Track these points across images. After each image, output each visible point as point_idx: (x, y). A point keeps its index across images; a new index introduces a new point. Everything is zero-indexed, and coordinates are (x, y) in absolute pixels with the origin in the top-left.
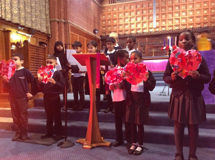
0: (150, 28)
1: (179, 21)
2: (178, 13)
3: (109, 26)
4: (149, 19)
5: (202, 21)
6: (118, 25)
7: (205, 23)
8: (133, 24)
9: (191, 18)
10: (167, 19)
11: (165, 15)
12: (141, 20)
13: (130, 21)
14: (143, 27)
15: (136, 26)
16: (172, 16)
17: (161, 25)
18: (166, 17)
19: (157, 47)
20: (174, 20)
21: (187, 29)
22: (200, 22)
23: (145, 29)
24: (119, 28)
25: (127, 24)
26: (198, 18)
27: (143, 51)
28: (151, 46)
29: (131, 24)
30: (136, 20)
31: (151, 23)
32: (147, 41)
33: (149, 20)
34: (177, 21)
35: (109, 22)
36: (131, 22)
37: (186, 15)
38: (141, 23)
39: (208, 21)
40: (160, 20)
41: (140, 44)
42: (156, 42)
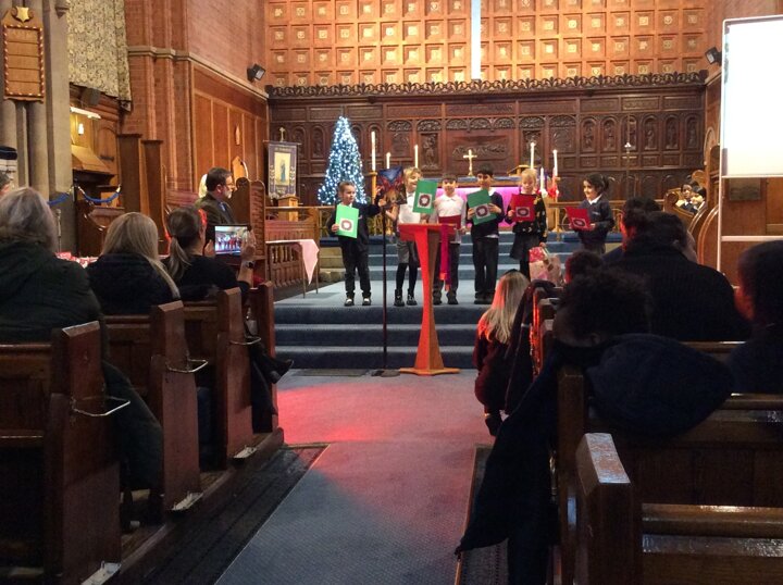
0: (454, 69)
1: (556, 47)
2: (551, 19)
3: (299, 50)
4: (450, 33)
5: (633, 52)
6: (334, 49)
7: (640, 61)
8: (393, 50)
9: (598, 42)
10: (514, 39)
11: (507, 22)
12: (424, 36)
13: (382, 35)
14: (430, 61)
15: (405, 57)
16: (533, 28)
17: (495, 59)
18: (511, 32)
19: (480, 140)
20: (539, 44)
21: (581, 79)
22: (625, 57)
23: (437, 69)
24: (340, 61)
25: (370, 48)
26: (621, 41)
27: (431, 151)
28: (457, 134)
29: (386, 48)
30: (405, 33)
31: (460, 48)
32: (444, 116)
33: (453, 39)
34: (550, 49)
35: (301, 34)
36: (386, 42)
37: (580, 27)
38: (423, 48)
39: (651, 53)
40: (491, 42)
41: (419, 124)
42: (477, 122)
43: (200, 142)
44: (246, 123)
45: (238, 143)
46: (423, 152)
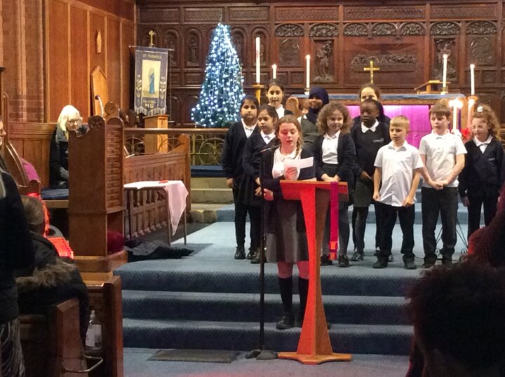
19: (384, 49)
27: (326, 59)
28: (357, 41)
32: (341, 20)
41: (312, 29)
42: (381, 27)
43: (54, 52)
44: (109, 26)
45: (99, 50)
46: (316, 61)
